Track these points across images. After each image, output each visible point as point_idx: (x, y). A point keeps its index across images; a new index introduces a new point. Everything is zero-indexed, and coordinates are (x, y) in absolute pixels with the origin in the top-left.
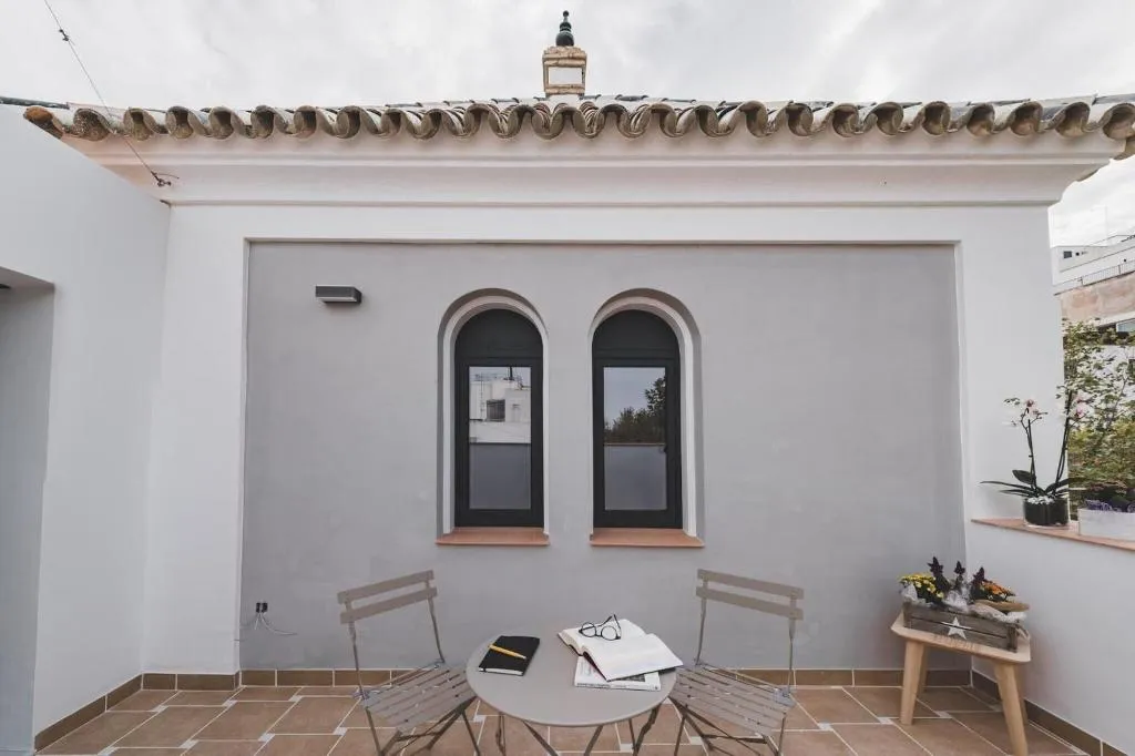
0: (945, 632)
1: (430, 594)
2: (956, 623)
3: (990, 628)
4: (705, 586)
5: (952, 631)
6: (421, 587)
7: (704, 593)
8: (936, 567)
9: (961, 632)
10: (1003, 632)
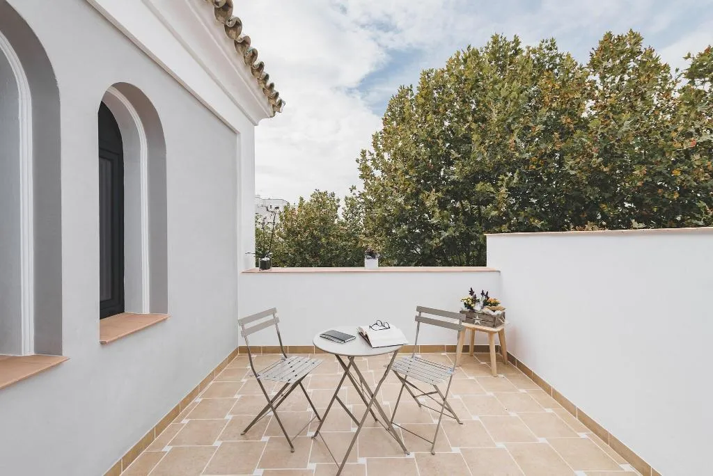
0: (473, 322)
1: (276, 321)
2: (477, 318)
3: (488, 318)
4: (420, 315)
5: (476, 321)
6: (271, 317)
7: (419, 319)
8: (472, 292)
9: (478, 322)
10: (492, 320)
